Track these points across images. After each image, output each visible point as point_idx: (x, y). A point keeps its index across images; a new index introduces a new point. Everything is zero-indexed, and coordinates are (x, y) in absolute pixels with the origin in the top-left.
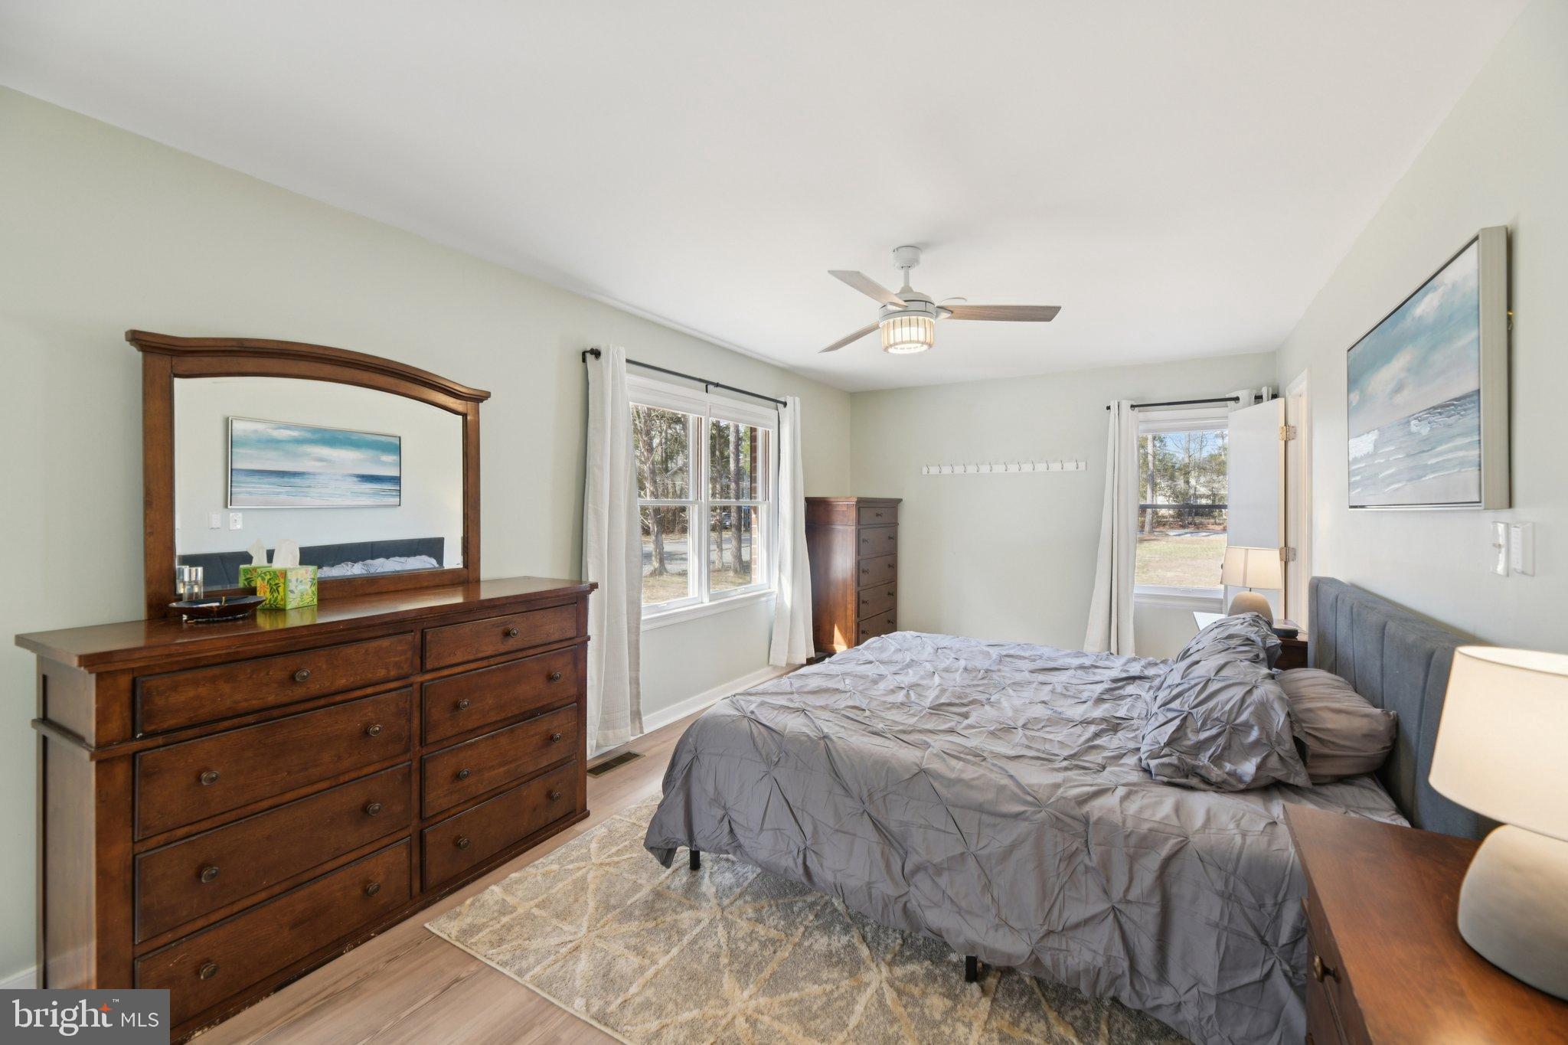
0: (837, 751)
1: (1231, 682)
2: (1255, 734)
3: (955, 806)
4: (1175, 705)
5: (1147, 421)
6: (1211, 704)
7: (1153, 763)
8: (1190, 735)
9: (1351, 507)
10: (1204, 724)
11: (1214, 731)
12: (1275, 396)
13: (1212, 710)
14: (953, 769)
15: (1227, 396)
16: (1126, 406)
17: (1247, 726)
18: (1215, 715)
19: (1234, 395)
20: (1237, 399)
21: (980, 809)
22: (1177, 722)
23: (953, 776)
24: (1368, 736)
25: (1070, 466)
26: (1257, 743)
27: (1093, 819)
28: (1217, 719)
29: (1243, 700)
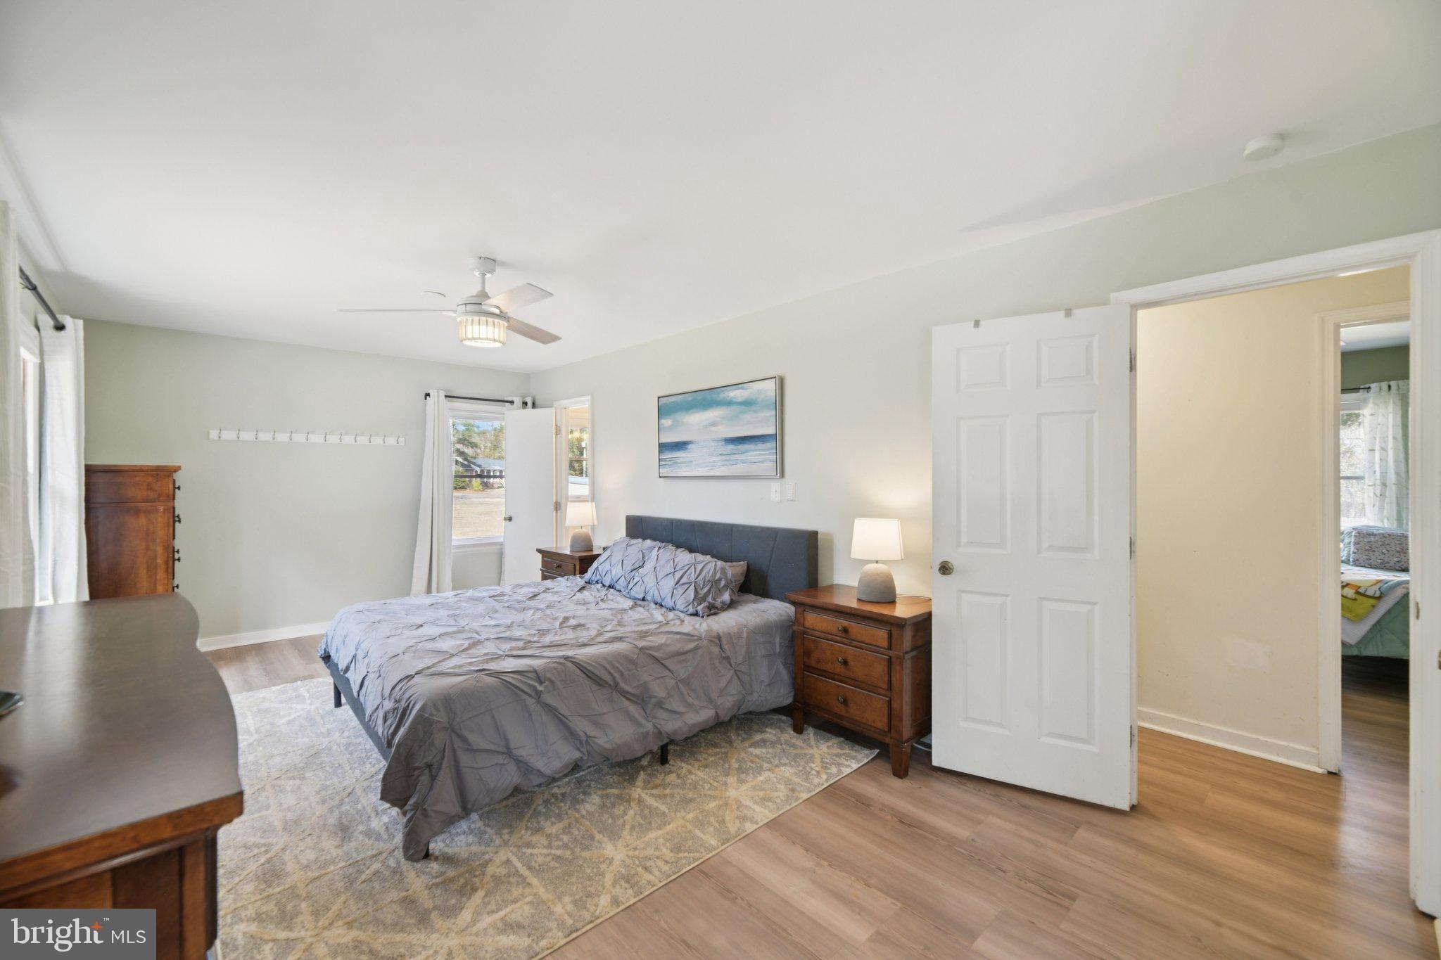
0: (583, 661)
1: (705, 563)
2: (723, 583)
3: (665, 659)
4: (685, 580)
5: (452, 409)
6: (703, 574)
7: (700, 608)
8: (700, 592)
9: (660, 477)
10: (704, 585)
11: (709, 586)
12: (534, 406)
13: (705, 577)
14: (653, 642)
15: (506, 399)
16: (442, 394)
17: (720, 580)
18: (707, 578)
19: (510, 399)
20: (512, 402)
21: (679, 654)
22: (692, 587)
23: (657, 644)
24: (742, 574)
25: (391, 441)
26: (725, 586)
27: (721, 634)
28: (709, 581)
29: (715, 569)
